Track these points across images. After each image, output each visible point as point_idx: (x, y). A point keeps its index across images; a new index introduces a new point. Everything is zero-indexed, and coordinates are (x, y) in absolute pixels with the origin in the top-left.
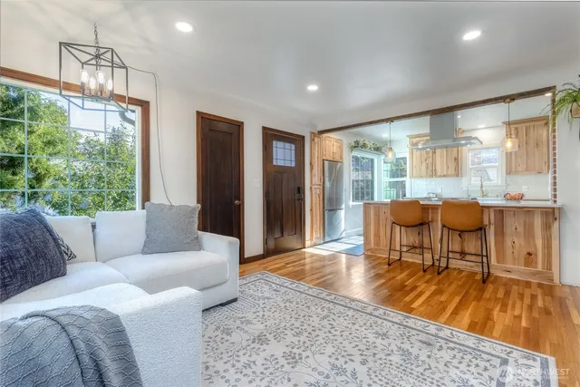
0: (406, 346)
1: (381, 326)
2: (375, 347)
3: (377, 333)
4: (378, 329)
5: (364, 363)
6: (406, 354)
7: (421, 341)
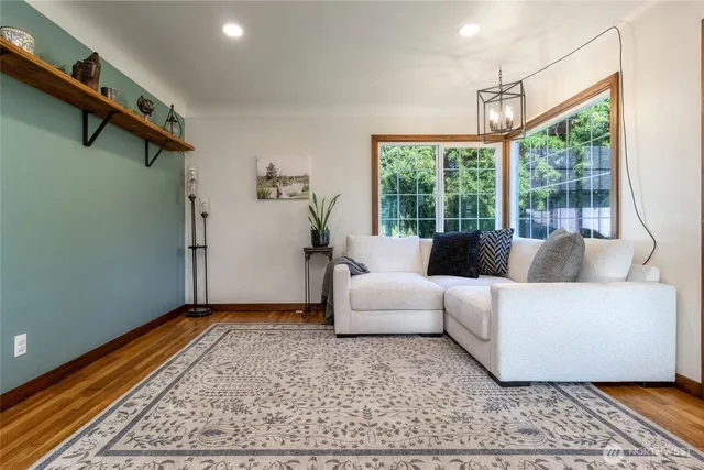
0: (238, 418)
1: (283, 436)
2: (274, 402)
3: (282, 420)
4: (285, 428)
5: (277, 385)
6: (238, 409)
7: (219, 433)
